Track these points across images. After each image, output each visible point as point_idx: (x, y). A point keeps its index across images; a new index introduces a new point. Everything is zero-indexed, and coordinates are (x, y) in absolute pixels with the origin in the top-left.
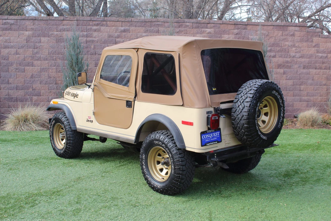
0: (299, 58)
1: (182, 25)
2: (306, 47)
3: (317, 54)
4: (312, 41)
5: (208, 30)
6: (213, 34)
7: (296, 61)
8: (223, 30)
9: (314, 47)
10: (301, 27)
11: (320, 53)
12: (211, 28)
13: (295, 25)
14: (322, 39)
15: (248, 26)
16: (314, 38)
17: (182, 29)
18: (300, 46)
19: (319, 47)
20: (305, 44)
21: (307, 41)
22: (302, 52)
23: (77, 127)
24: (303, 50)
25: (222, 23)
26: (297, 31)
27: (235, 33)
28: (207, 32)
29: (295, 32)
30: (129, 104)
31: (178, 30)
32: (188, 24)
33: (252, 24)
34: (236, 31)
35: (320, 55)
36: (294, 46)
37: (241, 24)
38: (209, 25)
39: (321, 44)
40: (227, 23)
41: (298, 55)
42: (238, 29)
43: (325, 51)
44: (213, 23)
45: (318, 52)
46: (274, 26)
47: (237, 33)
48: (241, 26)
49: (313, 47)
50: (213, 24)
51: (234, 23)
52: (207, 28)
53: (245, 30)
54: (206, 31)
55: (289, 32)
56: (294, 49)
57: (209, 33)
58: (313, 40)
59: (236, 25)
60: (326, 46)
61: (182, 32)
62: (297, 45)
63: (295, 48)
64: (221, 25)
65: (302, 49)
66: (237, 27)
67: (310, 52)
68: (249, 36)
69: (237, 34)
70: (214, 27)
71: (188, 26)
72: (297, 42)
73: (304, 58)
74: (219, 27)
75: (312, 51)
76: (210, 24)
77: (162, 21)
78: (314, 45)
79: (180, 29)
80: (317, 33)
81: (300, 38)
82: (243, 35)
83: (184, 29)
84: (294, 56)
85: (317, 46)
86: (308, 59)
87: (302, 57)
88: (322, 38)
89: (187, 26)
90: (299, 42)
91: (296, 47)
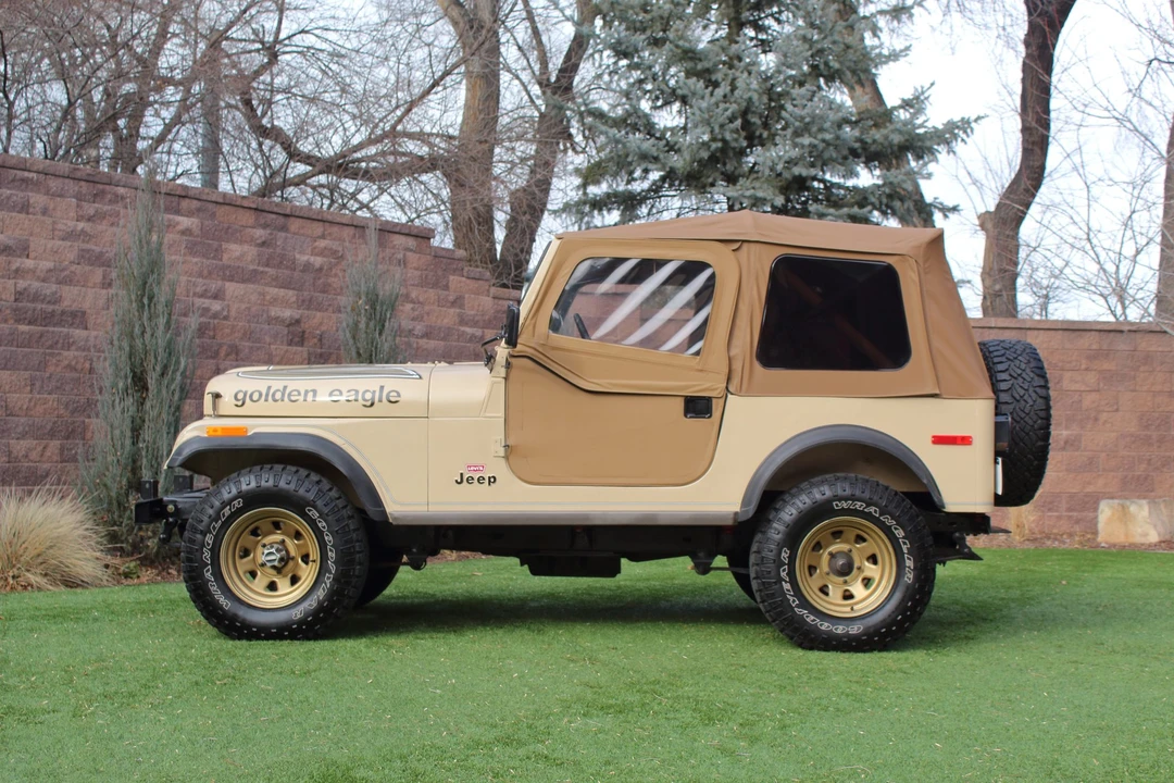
0: (422, 337)
1: (103, 192)
2: (433, 303)
3: (462, 329)
4: (446, 287)
5: (185, 222)
6: (197, 236)
7: (415, 345)
8: (226, 225)
9: (453, 304)
10: (420, 239)
11: (466, 324)
12: (190, 214)
13: (407, 232)
14: (468, 281)
15: (292, 219)
16: (451, 278)
17: (106, 208)
18: (421, 300)
19: (462, 306)
20: (432, 293)
21: (435, 285)
22: (426, 317)
23: (388, 510)
24: (428, 314)
25: (221, 201)
26: (411, 250)
27: (258, 241)
28: (180, 228)
29: (409, 254)
30: (698, 407)
31: (92, 212)
32: (121, 190)
33: (301, 215)
34: (260, 233)
35: (469, 330)
36: (407, 298)
37: (275, 210)
38: (185, 204)
39: (467, 296)
40: (238, 203)
41: (419, 328)
42: (265, 226)
43: (476, 318)
44: (197, 196)
45: (463, 321)
46: (356, 227)
47: (263, 239)
48: (274, 216)
49: (449, 305)
50: (195, 202)
51: (254, 206)
52: (178, 212)
53: (283, 234)
54: (178, 223)
55: (393, 251)
56: (409, 306)
57: (186, 232)
58: (450, 284)
59: (259, 213)
60: (479, 305)
61: (104, 218)
62: (413, 295)
63: (411, 305)
64: (218, 206)
65: (427, 308)
66: (262, 221)
67: (446, 321)
68: (297, 256)
69: (263, 244)
70: (199, 210)
71: (123, 198)
72: (413, 285)
73: (434, 339)
74: (213, 215)
75: (449, 317)
76: (187, 200)
77: (41, 167)
78: (451, 298)
79: (96, 205)
80: (457, 262)
81: (419, 273)
82: (278, 250)
83: (109, 208)
84: (410, 331)
85: (458, 302)
86: (442, 343)
87: (427, 335)
88: (468, 278)
89: (117, 199)
90: (417, 286)
91: (413, 302)
